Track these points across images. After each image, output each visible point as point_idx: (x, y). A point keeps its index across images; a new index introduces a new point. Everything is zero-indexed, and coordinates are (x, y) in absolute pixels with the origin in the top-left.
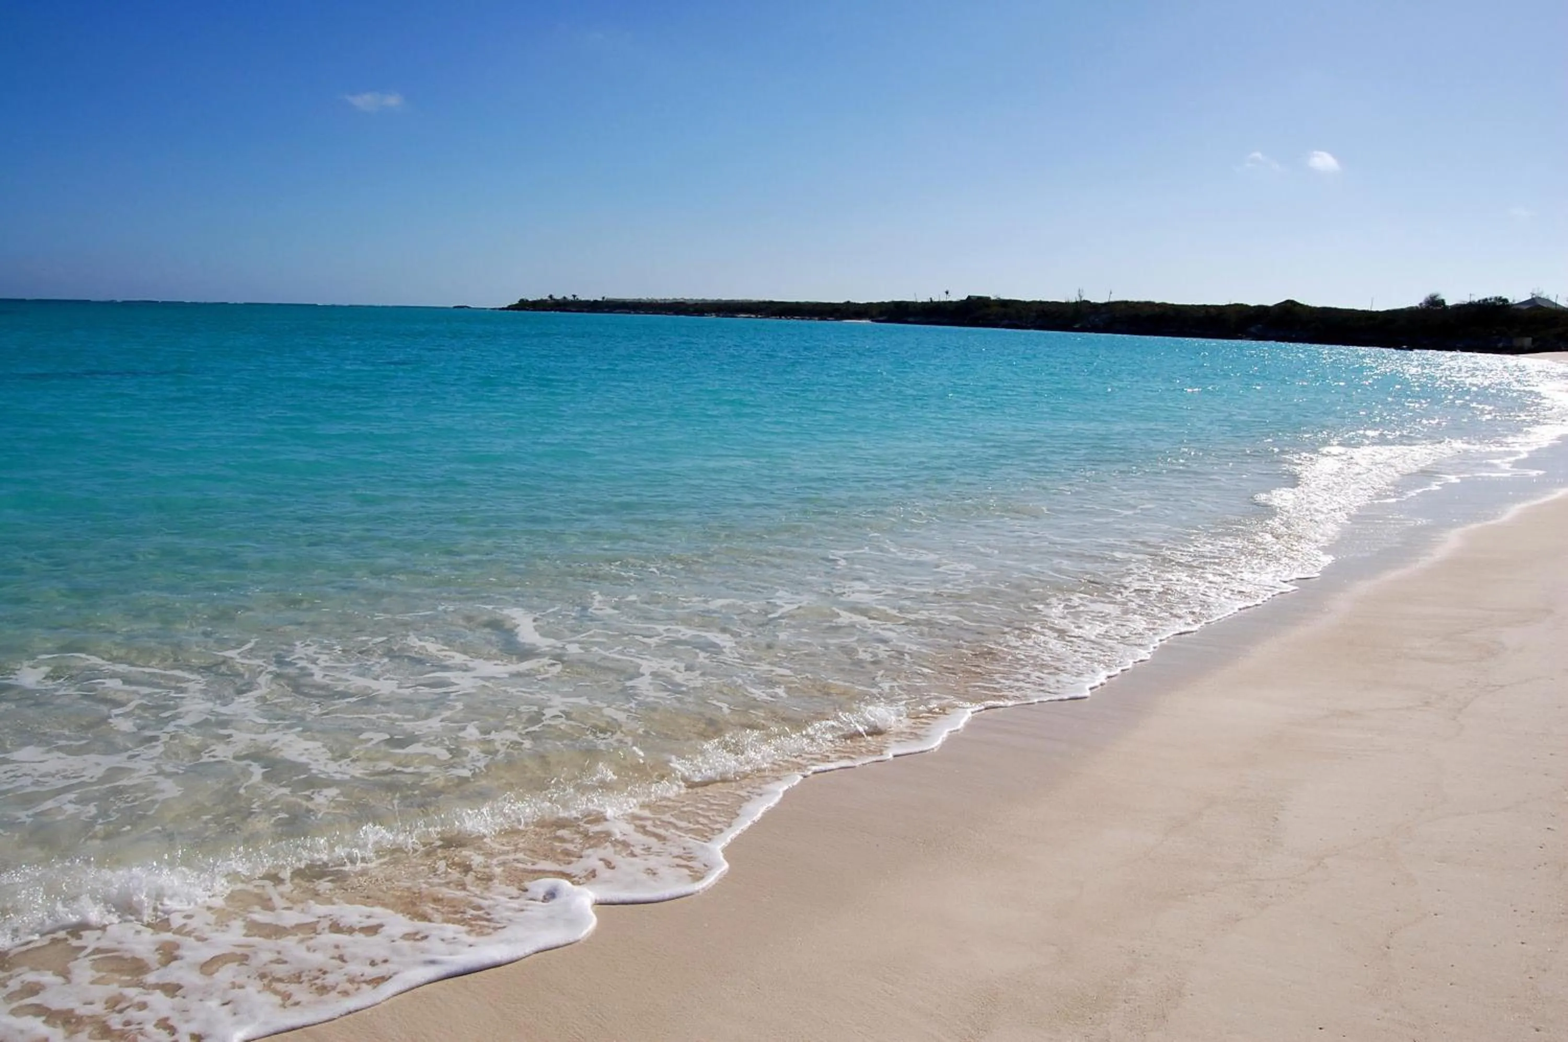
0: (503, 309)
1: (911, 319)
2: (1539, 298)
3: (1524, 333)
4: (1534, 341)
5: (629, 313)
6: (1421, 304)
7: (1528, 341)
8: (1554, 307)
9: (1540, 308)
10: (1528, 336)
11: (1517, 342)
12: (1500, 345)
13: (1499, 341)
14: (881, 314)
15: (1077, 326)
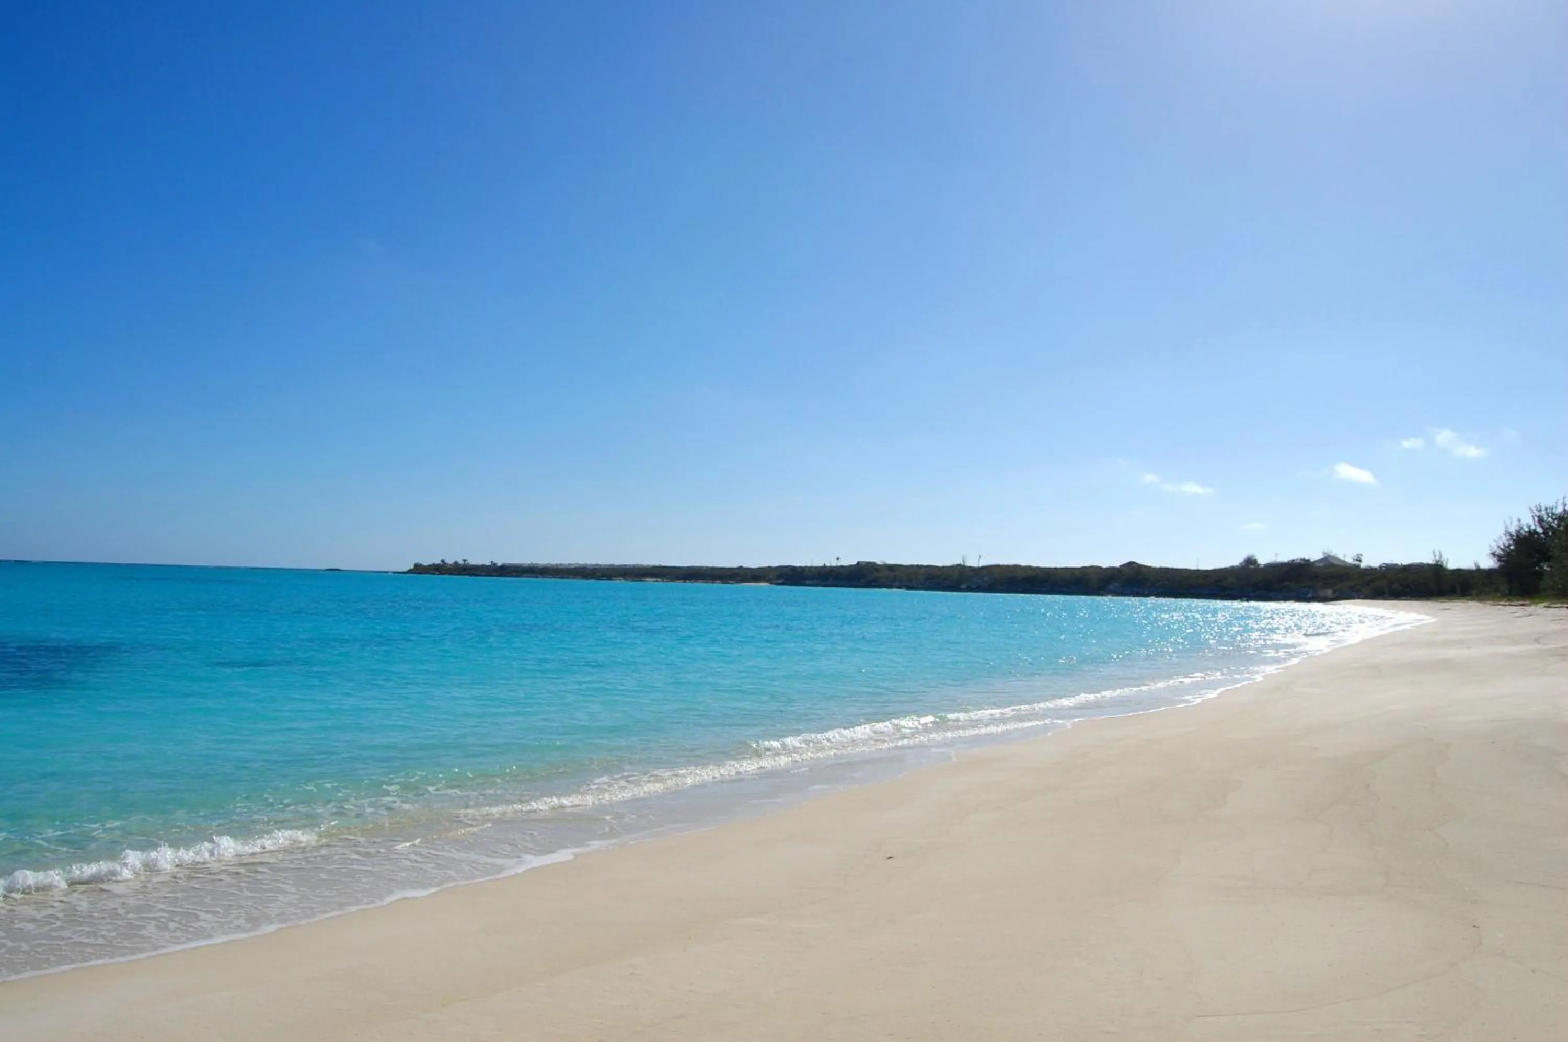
0: (403, 573)
1: (808, 582)
2: (1330, 556)
3: (1326, 586)
4: (1334, 592)
5: (537, 577)
6: (1241, 564)
7: (1329, 592)
8: (1342, 564)
9: (1333, 565)
10: (1328, 588)
11: (1322, 593)
12: (1310, 595)
13: (1308, 593)
14: (779, 577)
15: (963, 587)
